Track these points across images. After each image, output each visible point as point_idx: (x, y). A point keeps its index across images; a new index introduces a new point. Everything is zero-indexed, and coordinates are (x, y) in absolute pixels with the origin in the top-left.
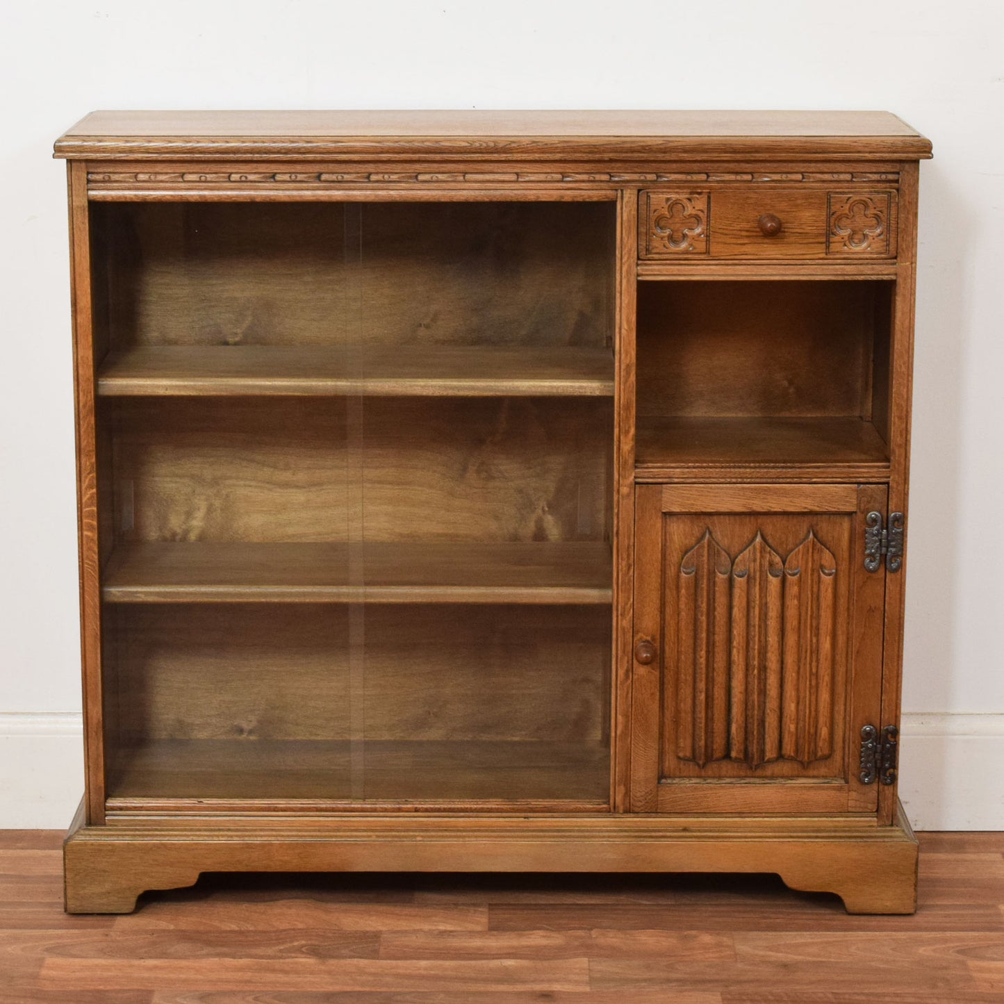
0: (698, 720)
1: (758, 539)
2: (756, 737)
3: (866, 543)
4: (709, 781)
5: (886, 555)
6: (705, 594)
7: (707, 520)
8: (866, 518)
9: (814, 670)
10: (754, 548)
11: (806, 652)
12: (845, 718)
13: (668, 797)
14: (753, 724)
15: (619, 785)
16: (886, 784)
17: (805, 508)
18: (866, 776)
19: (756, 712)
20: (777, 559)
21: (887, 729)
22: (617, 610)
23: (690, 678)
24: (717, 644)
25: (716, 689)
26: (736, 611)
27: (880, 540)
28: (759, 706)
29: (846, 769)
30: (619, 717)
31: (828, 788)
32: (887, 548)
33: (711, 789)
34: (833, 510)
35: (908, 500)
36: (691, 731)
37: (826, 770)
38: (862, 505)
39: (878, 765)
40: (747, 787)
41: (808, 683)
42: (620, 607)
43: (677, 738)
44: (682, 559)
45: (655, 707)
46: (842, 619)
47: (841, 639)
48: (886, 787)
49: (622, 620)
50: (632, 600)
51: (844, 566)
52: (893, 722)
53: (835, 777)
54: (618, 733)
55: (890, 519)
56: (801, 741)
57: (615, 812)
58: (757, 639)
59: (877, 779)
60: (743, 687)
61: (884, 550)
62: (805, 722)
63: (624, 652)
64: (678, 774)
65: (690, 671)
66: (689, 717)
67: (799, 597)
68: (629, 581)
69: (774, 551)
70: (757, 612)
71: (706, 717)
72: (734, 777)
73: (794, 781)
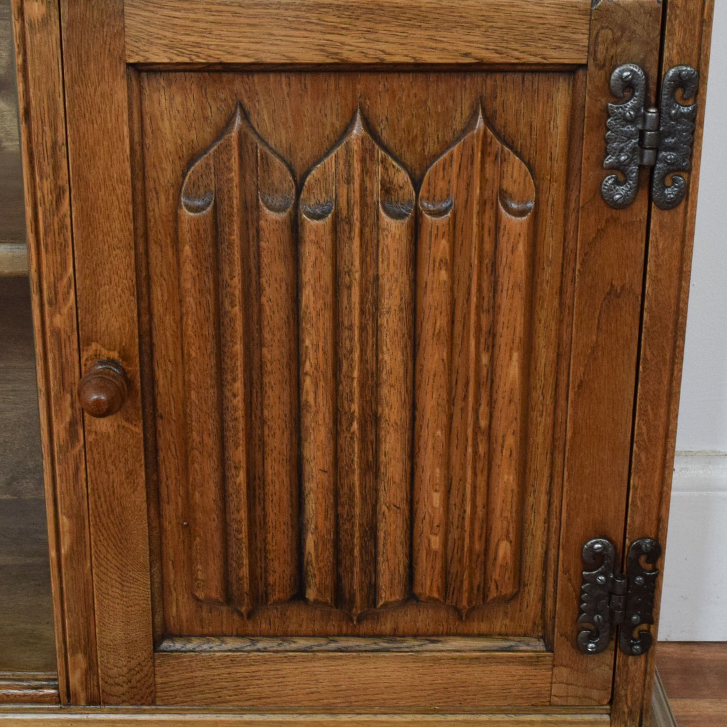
0: (235, 526)
1: (358, 130)
2: (358, 560)
3: (607, 141)
4: (260, 645)
5: (652, 168)
6: (237, 256)
7: (239, 84)
8: (608, 80)
9: (483, 423)
10: (348, 150)
11: (467, 384)
12: (547, 521)
13: (176, 678)
14: (352, 536)
15: (74, 654)
16: (633, 654)
17: (466, 55)
18: (590, 638)
19: (357, 511)
20: (402, 177)
21: (638, 547)
22: (41, 291)
23: (210, 442)
24: (269, 367)
25: (269, 463)
26: (308, 295)
27: (641, 134)
28: (364, 499)
29: (549, 622)
30: (64, 521)
31: (509, 661)
32: (657, 150)
33: (266, 661)
34: (532, 59)
35: (709, 36)
36: (218, 549)
37: (507, 622)
38: (601, 48)
39: (618, 620)
40: (341, 658)
41: (470, 450)
42: (45, 286)
43: (191, 561)
44: (184, 175)
45: (139, 497)
46: (546, 314)
47: (544, 356)
48: (631, 659)
49: (52, 315)
50: (71, 270)
51: (554, 193)
52: (651, 530)
53: (525, 635)
54: (63, 551)
55: (666, 82)
56: (454, 568)
57: (69, 703)
58: (356, 355)
59: (612, 644)
60: (329, 459)
61: (648, 155)
62: (463, 528)
63: (62, 383)
64: (198, 629)
65: (211, 425)
66: (214, 523)
67: (451, 265)
68: (62, 226)
69: (395, 158)
70: (356, 298)
71: (251, 522)
72: (314, 635)
73: (439, 646)
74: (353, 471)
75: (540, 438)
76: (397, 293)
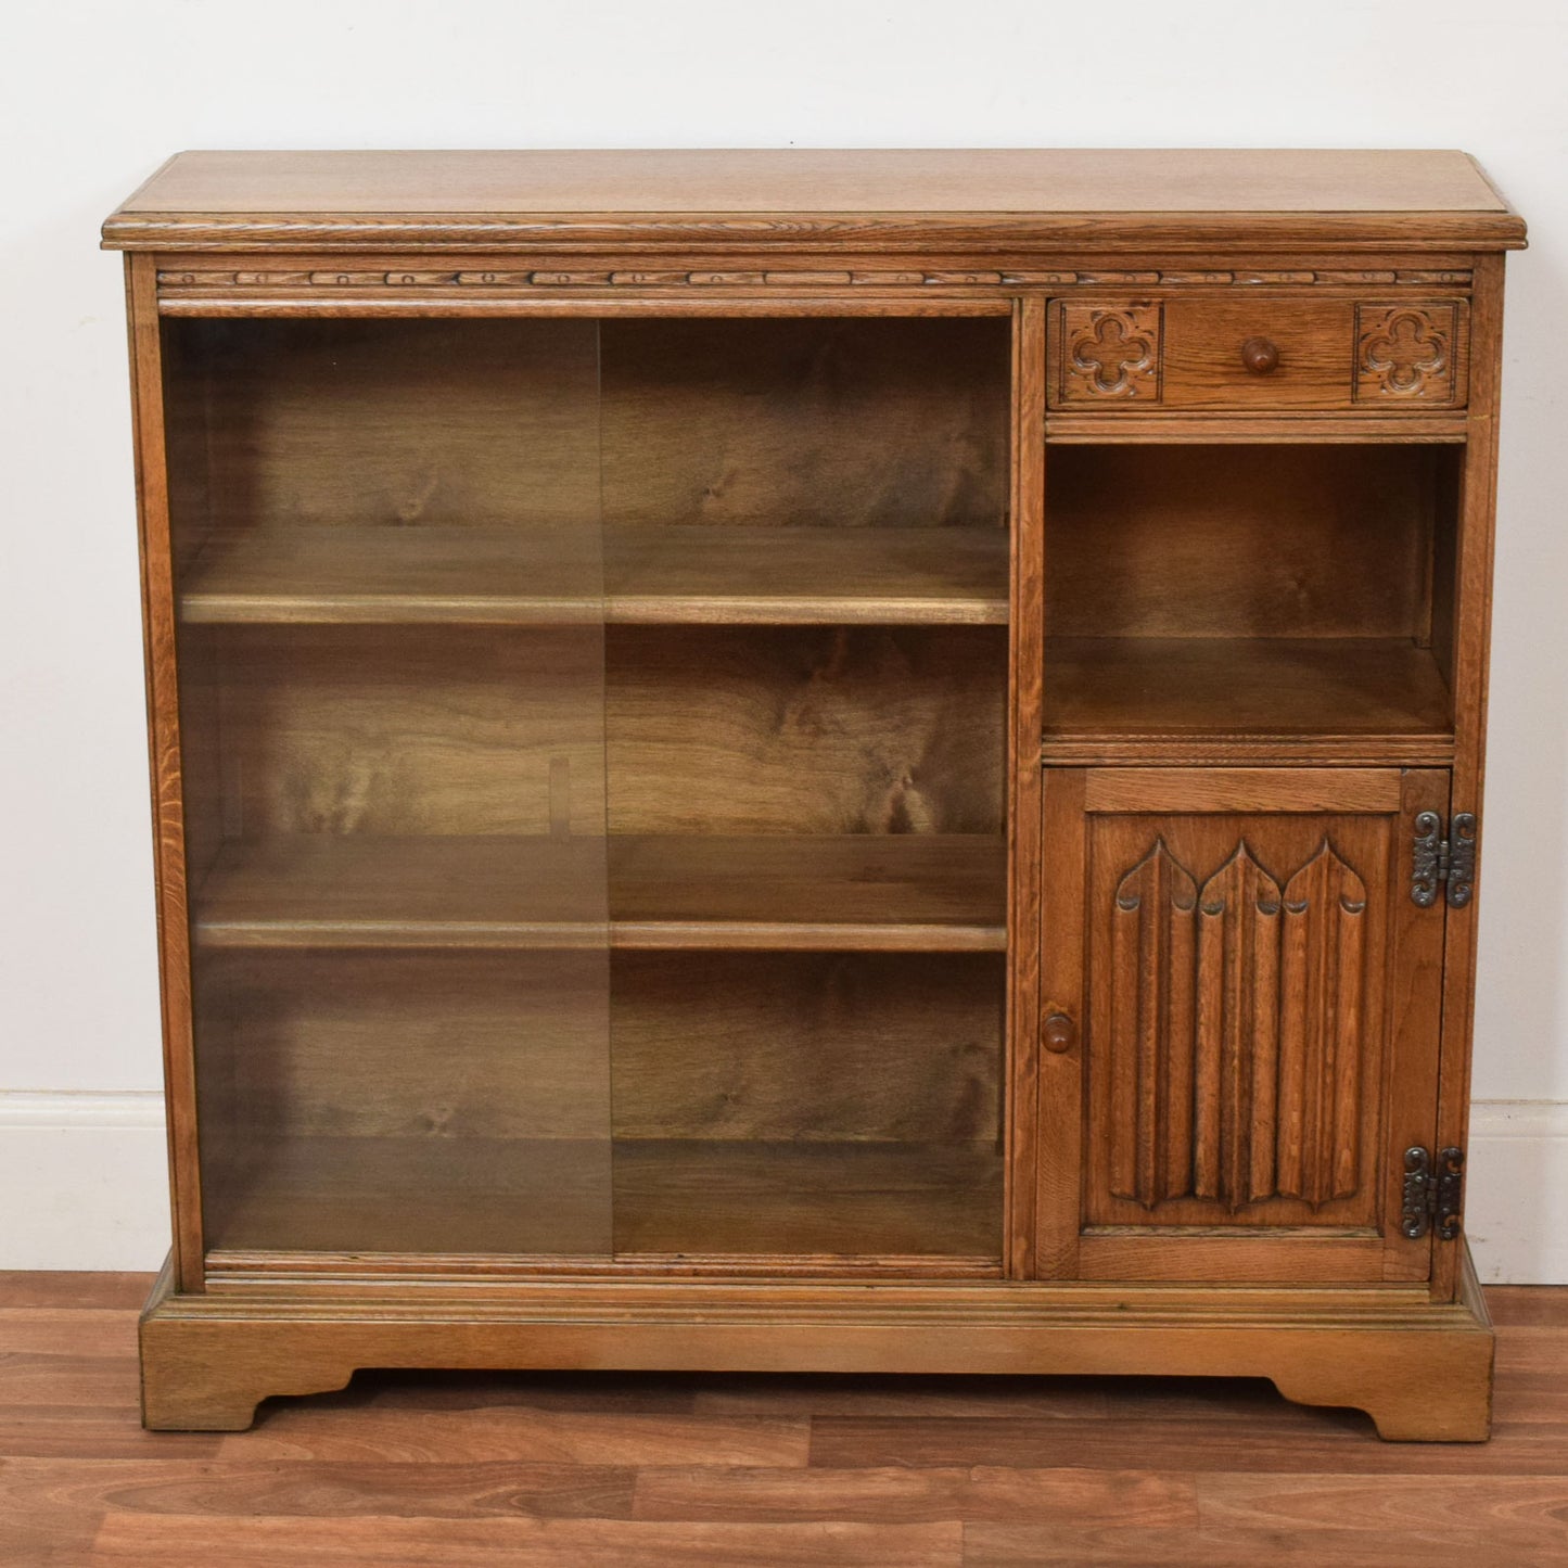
0: (1144, 1138)
1: (1242, 854)
2: (1236, 1164)
3: (1414, 862)
4: (1161, 1231)
5: (1446, 881)
6: (1155, 940)
7: (1160, 825)
8: (1414, 822)
9: (1330, 1060)
10: (1235, 868)
11: (1317, 1032)
12: (1378, 1134)
13: (1095, 1256)
14: (1232, 1146)
15: (1018, 1236)
16: (1446, 1239)
17: (1317, 805)
18: (1413, 1225)
19: (1236, 1126)
20: (1272, 886)
21: (1446, 1153)
22: (1014, 962)
23: (1130, 1072)
24: (1175, 1018)
25: (1172, 1089)
26: (1204, 967)
27: (1438, 858)
28: (1241, 1116)
29: (1381, 1214)
30: (1018, 1133)
31: (1348, 1245)
32: (1449, 869)
33: (1164, 1244)
34: (1362, 808)
35: (1482, 793)
36: (1131, 1154)
37: (1349, 1215)
38: (1409, 801)
39: (1432, 1210)
40: (1221, 1241)
41: (1320, 1080)
42: (1018, 959)
43: (1110, 1164)
44: (1119, 883)
45: (1076, 1114)
46: (1375, 980)
47: (1374, 1011)
48: (1444, 1243)
49: (1021, 981)
50: (1037, 949)
51: (1379, 897)
52: (1455, 1142)
53: (1363, 1226)
54: (1016, 1156)
55: (1453, 823)
56: (1308, 1172)
57: (1011, 1279)
58: (1238, 1010)
59: (1429, 1231)
60: (1217, 1085)
61: (1443, 873)
62: (1314, 1140)
63: (1025, 1029)
64: (1112, 1221)
65: (1131, 1060)
66: (1129, 1133)
67: (1306, 946)
68: (1033, 919)
69: (1267, 873)
70: (1238, 969)
71: (1157, 1133)
72: (1202, 1225)
73: (1297, 1233)
74: (1234, 1096)
75: (1371, 1072)
76: (1267, 965)
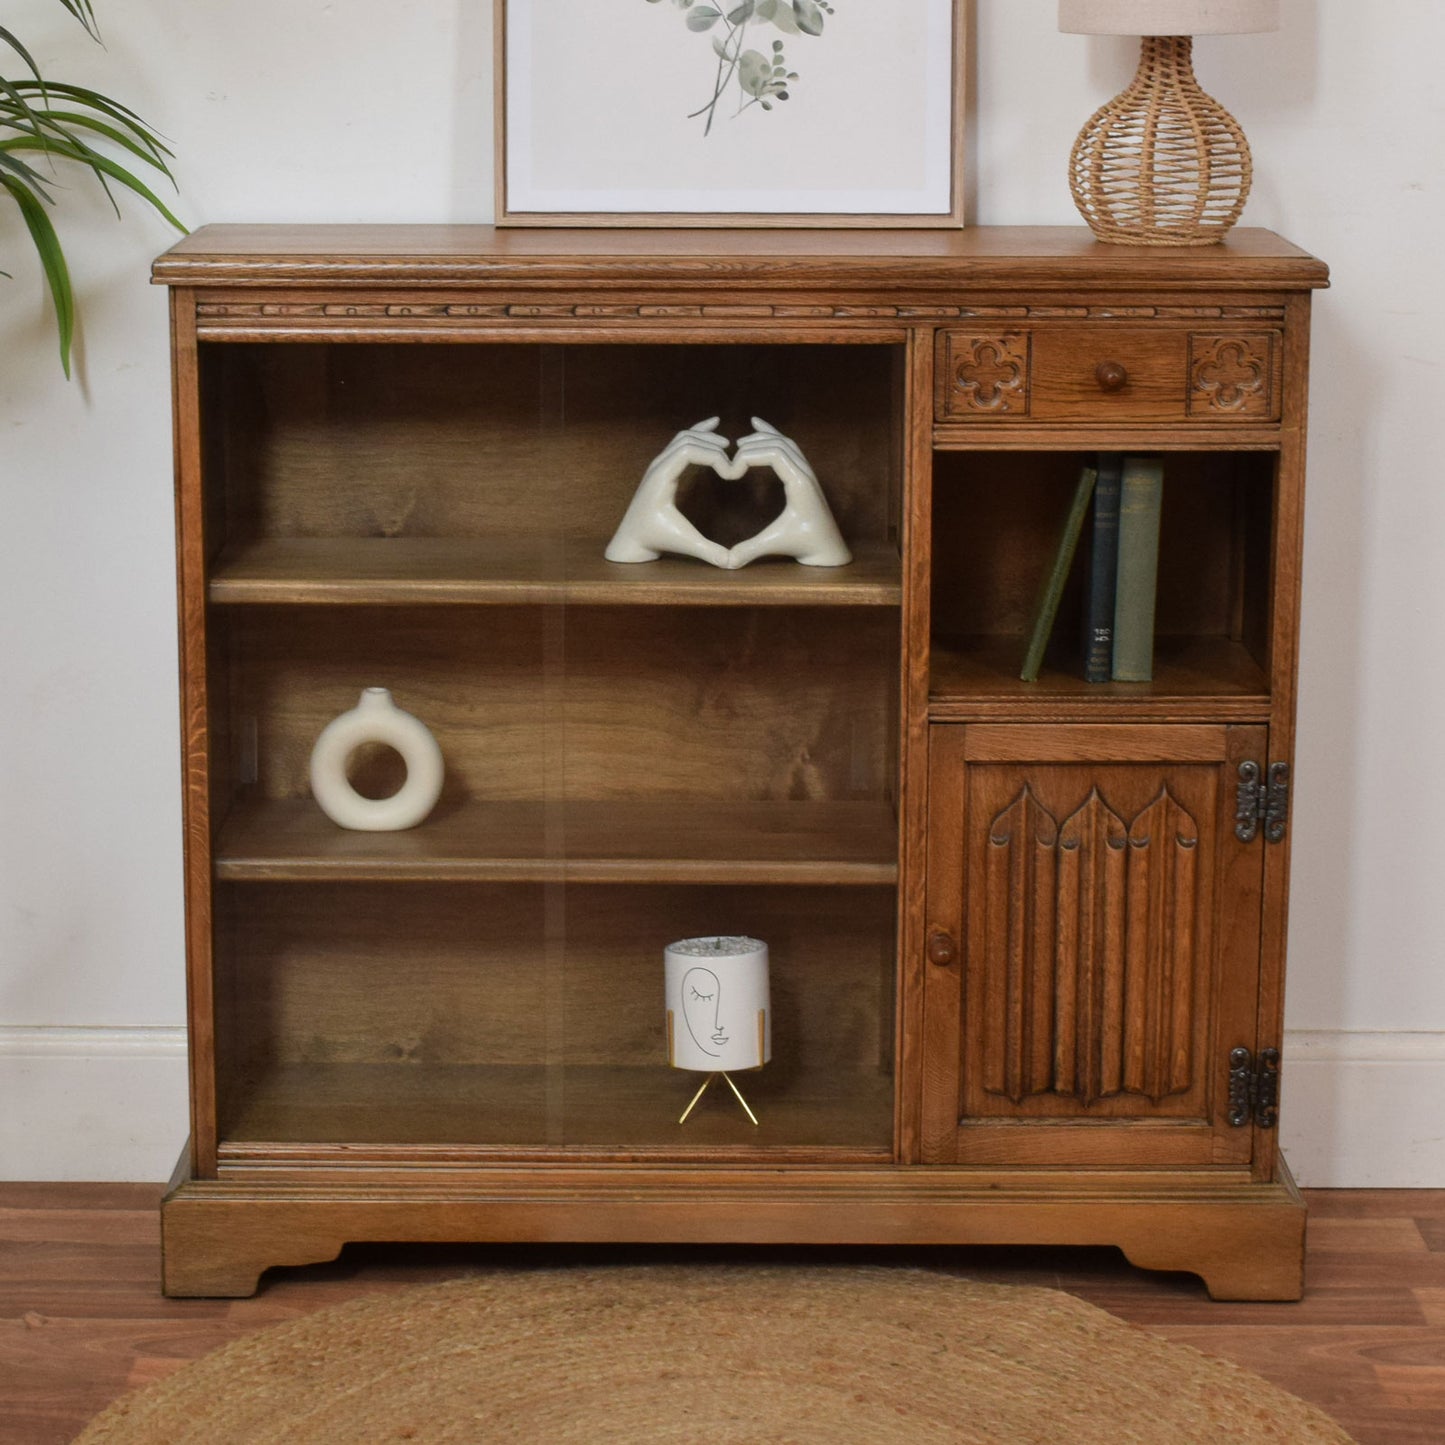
0: (1012, 1041)
1: (1094, 797)
2: (1089, 1063)
3: (1238, 804)
4: (1025, 1122)
5: (1264, 820)
6: (1022, 871)
7: (1026, 772)
8: (1237, 769)
9: (1167, 974)
10: (1089, 810)
11: (1157, 949)
12: (1208, 1038)
13: (971, 1144)
14: (1086, 1047)
15: (906, 1126)
16: (1264, 1127)
17: (1157, 756)
18: (1237, 1115)
19: (1089, 1030)
20: (1119, 825)
21: (1265, 1054)
22: (904, 892)
23: (1001, 984)
24: (1038, 938)
25: (1036, 999)
26: (1063, 893)
27: (1257, 800)
28: (1093, 1023)
29: (1210, 1106)
30: (907, 1037)
31: (1184, 1132)
32: (1267, 809)
33: (1029, 1132)
34: (1194, 759)
35: (1294, 745)
36: (1001, 1055)
37: (1183, 1108)
38: (1233, 752)
39: (1254, 1101)
40: (1076, 1130)
41: (1159, 991)
42: (907, 888)
43: (983, 1065)
44: (992, 823)
45: (956, 1020)
46: (1205, 907)
47: (1204, 932)
48: (1263, 1131)
49: (910, 906)
50: (924, 879)
51: (1208, 834)
52: (1272, 1043)
53: (1195, 1116)
54: (905, 1057)
55: (1271, 771)
56: (1149, 1069)
57: (900, 1164)
58: (1091, 932)
59: (1251, 1121)
60: (1073, 996)
61: (1262, 813)
62: (1155, 1043)
63: (913, 947)
64: (985, 1113)
65: (1001, 974)
66: (1000, 1039)
67: (1148, 875)
68: (921, 854)
69: (1115, 814)
70: (1091, 895)
71: (1023, 1037)
72: (1060, 1116)
73: (1140, 1123)
74: (1087, 1004)
75: (1203, 984)
76: (1115, 892)
